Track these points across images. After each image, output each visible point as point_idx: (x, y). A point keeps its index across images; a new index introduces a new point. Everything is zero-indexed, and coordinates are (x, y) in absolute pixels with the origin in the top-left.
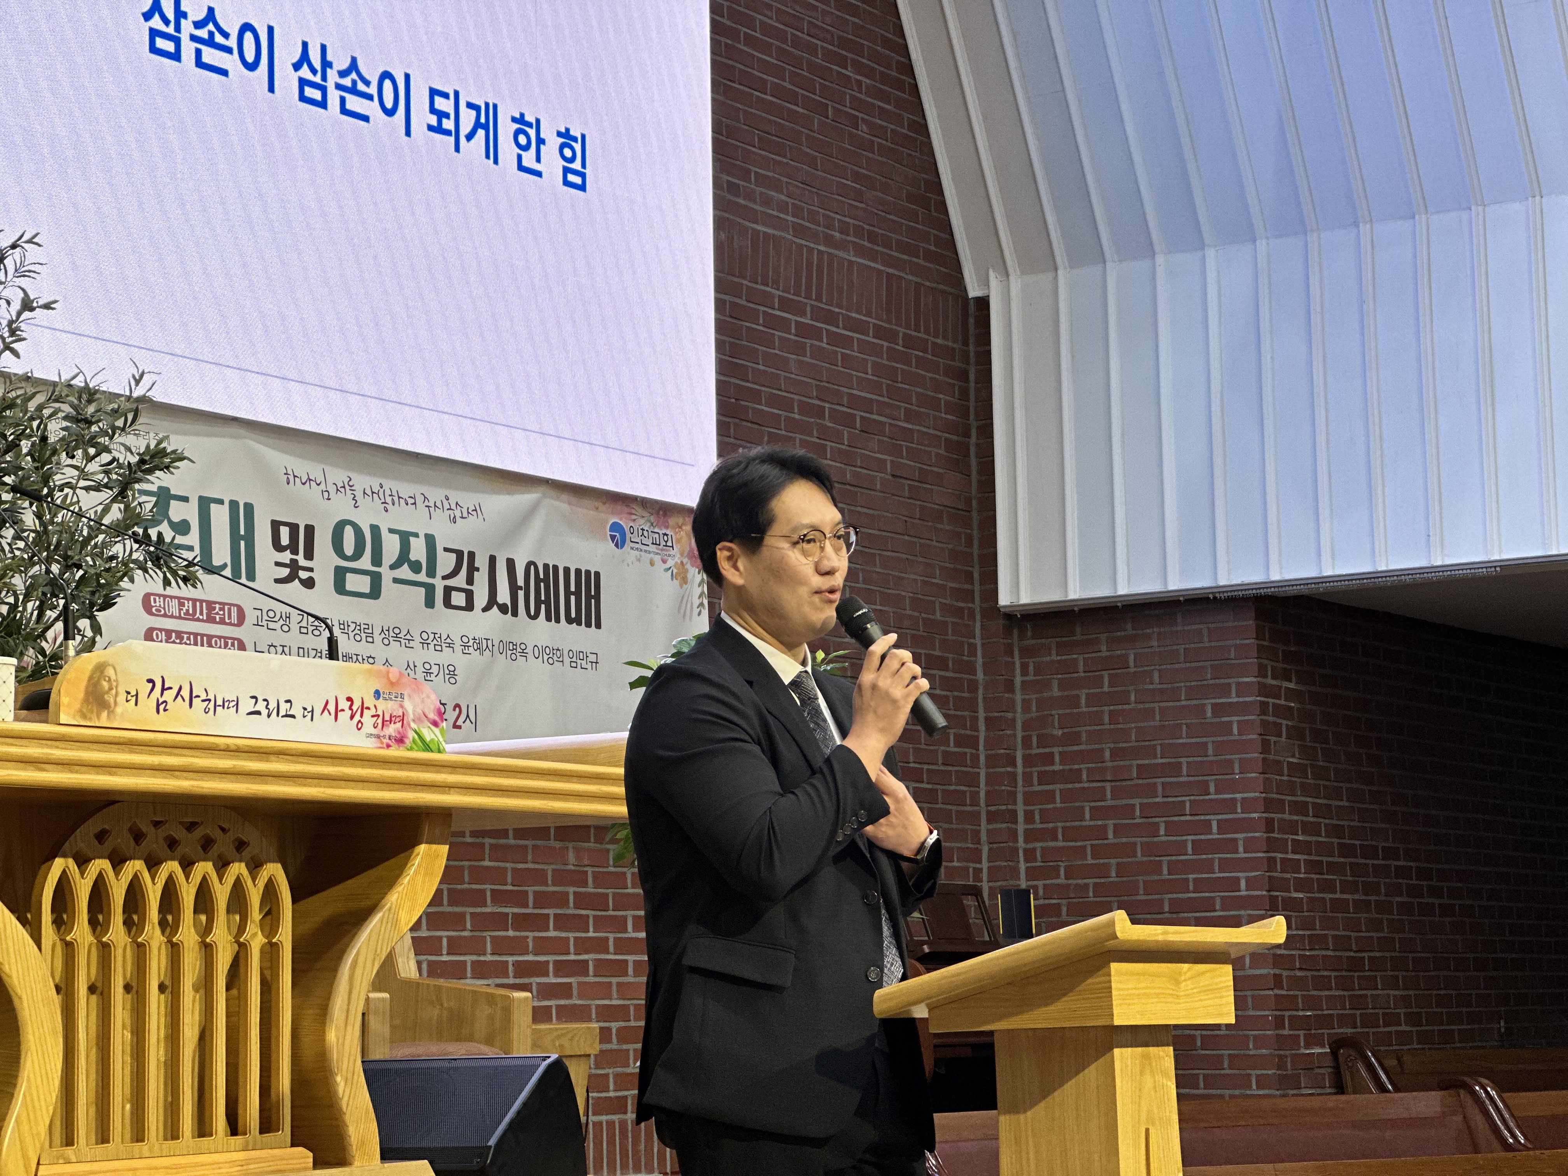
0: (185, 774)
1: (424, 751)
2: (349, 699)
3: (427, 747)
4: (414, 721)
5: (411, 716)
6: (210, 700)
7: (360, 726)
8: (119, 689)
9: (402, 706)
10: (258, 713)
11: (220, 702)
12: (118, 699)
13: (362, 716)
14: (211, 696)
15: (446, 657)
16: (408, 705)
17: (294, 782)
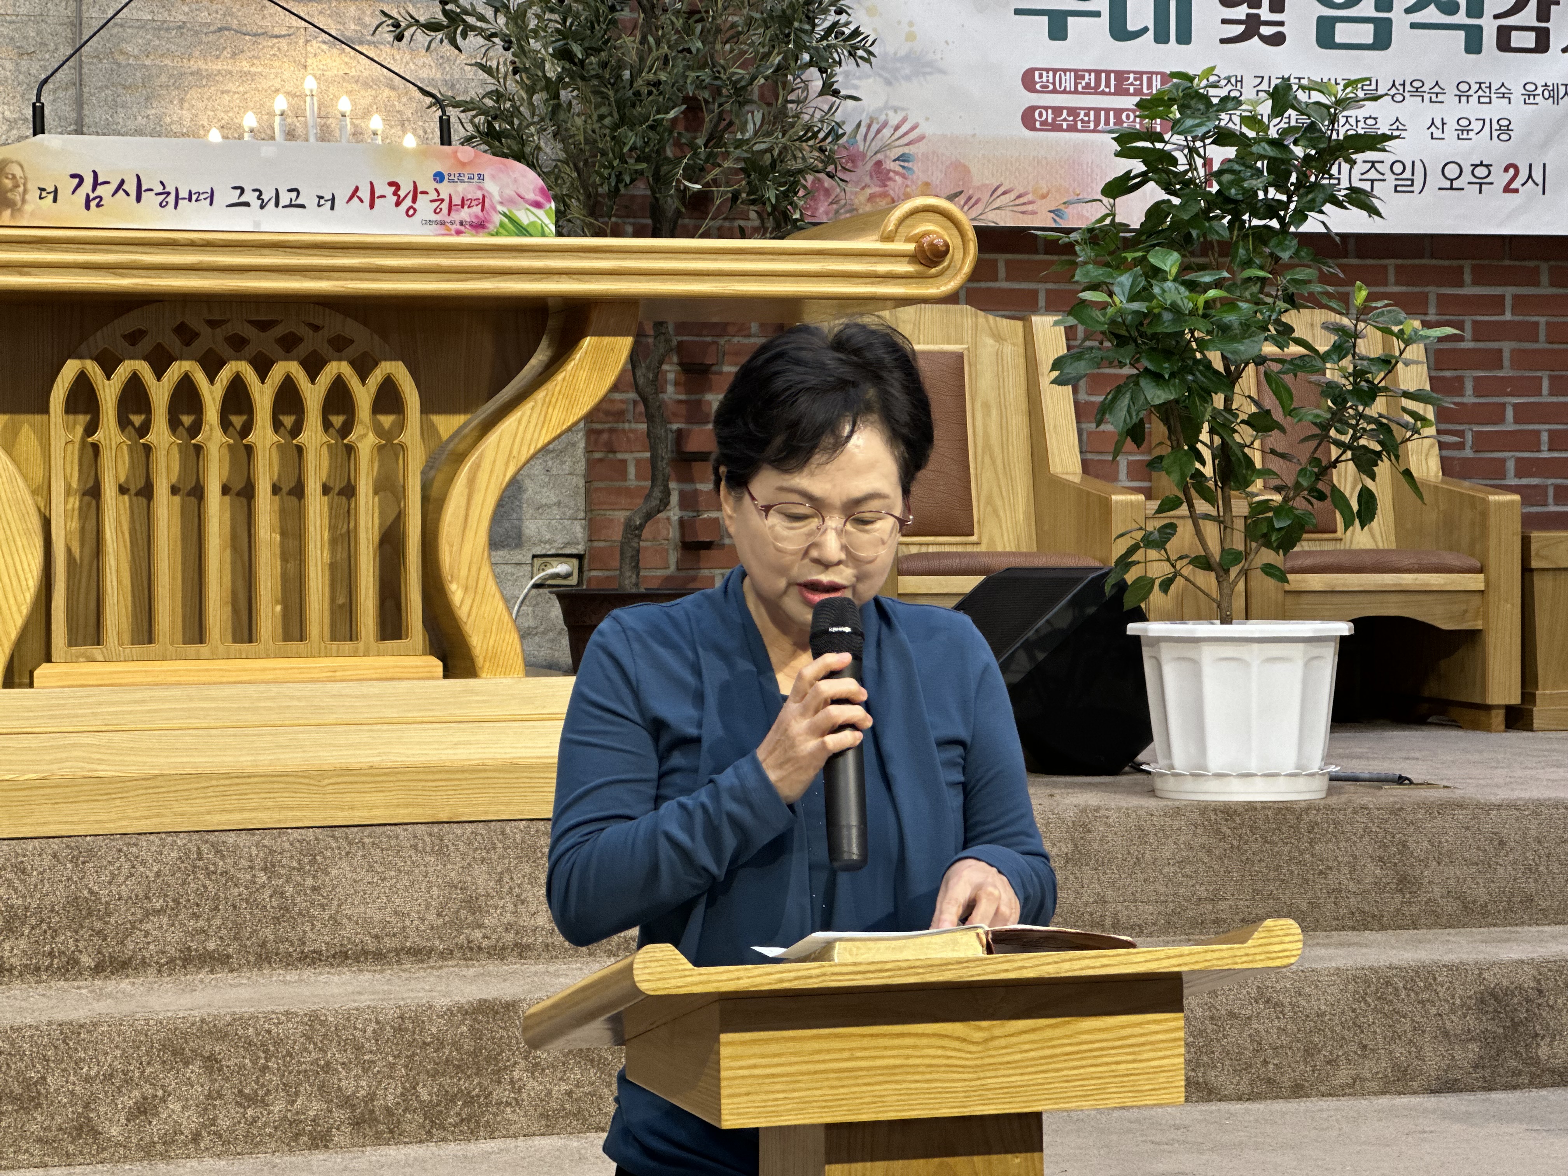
0: (134, 272)
1: (518, 236)
2: (391, 184)
3: (523, 231)
4: (501, 203)
5: (497, 197)
6: (169, 194)
7: (411, 212)
8: (30, 186)
9: (480, 188)
10: (247, 204)
11: (183, 194)
12: (27, 197)
13: (414, 200)
14: (170, 188)
15: (1497, 109)
16: (492, 187)
17: (305, 276)
